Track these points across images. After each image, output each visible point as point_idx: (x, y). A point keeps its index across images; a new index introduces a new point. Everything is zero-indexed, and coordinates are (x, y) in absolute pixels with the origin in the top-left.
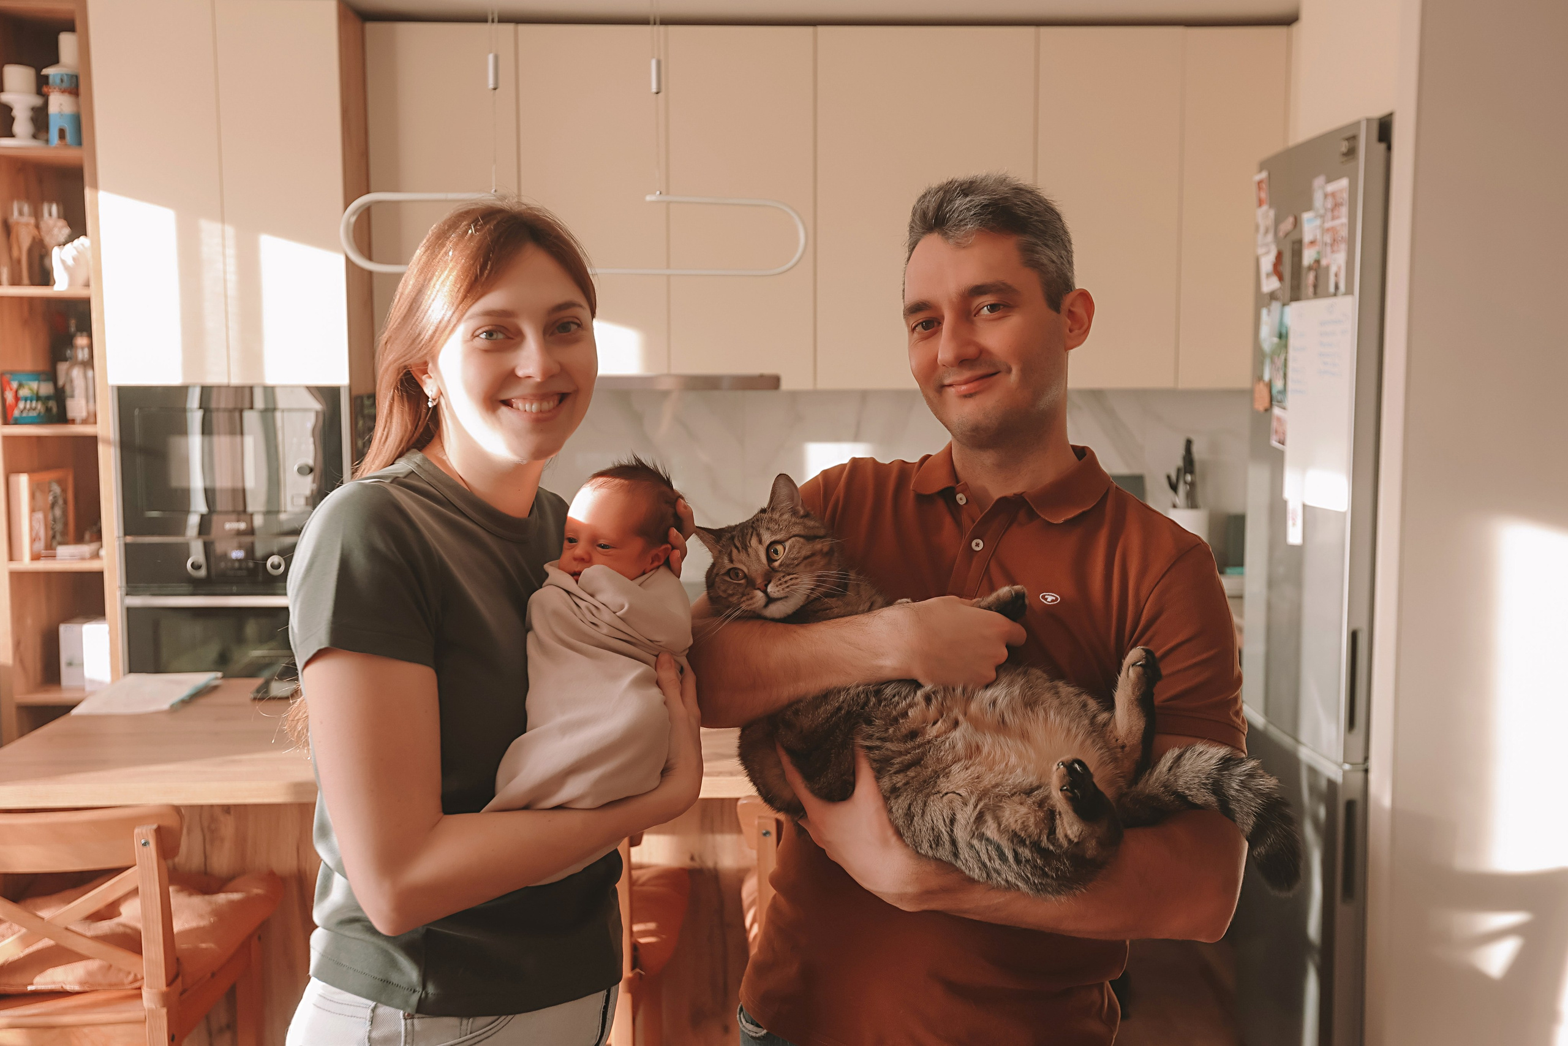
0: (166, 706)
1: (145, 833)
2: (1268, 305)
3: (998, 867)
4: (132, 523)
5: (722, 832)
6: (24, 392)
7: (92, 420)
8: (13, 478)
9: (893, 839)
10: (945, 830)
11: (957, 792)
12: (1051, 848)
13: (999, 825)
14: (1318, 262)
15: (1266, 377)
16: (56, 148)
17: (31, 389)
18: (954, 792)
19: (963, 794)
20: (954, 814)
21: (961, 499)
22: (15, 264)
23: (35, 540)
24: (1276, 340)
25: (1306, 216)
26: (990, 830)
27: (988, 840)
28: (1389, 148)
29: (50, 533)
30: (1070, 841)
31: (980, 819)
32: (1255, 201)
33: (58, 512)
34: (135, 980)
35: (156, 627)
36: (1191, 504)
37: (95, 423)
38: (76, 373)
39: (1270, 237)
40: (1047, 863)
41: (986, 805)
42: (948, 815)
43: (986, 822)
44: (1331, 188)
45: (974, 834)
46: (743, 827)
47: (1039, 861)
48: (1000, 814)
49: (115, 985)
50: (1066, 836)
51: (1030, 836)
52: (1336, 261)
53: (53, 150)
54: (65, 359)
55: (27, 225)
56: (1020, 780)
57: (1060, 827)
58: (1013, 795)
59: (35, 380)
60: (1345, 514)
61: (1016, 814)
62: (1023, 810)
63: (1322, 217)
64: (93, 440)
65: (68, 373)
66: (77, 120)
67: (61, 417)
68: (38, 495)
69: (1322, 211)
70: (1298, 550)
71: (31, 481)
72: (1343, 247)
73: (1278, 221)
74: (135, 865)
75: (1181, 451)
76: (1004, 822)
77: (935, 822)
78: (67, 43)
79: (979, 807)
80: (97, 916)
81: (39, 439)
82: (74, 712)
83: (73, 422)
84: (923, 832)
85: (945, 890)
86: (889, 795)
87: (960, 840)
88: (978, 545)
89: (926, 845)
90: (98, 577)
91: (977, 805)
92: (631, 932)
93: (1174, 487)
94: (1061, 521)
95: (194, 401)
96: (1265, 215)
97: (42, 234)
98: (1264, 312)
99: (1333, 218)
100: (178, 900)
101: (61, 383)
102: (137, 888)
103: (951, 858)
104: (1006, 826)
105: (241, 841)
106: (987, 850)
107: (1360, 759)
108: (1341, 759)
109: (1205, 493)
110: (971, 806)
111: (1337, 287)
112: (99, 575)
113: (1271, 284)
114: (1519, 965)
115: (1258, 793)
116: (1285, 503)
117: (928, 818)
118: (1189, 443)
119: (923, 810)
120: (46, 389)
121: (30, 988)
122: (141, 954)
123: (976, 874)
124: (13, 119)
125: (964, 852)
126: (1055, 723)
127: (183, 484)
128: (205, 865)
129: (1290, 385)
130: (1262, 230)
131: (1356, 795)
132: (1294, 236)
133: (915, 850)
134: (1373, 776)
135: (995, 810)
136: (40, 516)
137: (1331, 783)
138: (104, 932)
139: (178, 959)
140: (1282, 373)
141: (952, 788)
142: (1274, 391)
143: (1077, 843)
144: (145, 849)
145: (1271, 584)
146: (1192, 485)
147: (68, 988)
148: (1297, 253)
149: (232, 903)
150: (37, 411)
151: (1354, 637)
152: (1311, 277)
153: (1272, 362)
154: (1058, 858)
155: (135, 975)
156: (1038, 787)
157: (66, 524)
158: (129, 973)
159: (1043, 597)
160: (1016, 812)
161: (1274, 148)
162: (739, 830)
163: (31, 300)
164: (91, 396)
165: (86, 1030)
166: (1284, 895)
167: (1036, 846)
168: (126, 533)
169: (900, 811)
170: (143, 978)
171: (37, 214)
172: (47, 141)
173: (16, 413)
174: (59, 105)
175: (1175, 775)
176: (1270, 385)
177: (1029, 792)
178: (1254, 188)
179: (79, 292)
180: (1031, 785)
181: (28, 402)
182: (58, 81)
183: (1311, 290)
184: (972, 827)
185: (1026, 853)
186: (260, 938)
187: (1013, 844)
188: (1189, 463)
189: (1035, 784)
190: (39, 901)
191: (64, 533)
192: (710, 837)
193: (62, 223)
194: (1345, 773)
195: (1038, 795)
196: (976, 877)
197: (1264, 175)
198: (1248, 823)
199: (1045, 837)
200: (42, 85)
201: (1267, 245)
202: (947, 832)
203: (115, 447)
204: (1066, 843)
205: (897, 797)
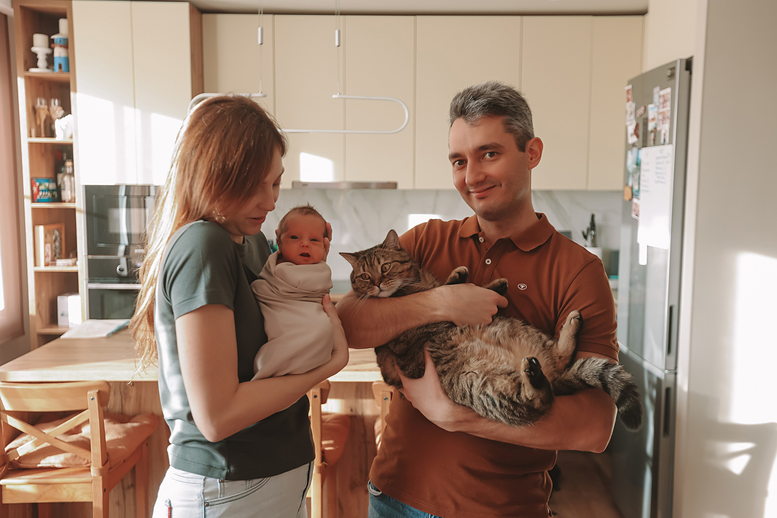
0: (104, 335)
1: (92, 394)
2: (631, 149)
3: (491, 409)
4: (91, 249)
5: (366, 398)
6: (42, 188)
7: (73, 201)
8: (36, 227)
9: (442, 396)
10: (468, 390)
11: (474, 372)
12: (518, 401)
13: (494, 388)
14: (655, 128)
15: (630, 184)
16: (57, 73)
17: (45, 186)
18: (472, 372)
19: (477, 373)
20: (473, 382)
21: (481, 240)
22: (38, 128)
23: (46, 257)
24: (635, 166)
25: (650, 106)
26: (489, 390)
27: (487, 395)
28: (691, 73)
29: (54, 253)
30: (527, 399)
31: (484, 385)
32: (625, 99)
33: (57, 244)
34: (88, 463)
35: (102, 298)
36: (594, 245)
37: (75, 202)
38: (66, 179)
39: (633, 117)
40: (515, 408)
41: (488, 378)
42: (469, 383)
43: (487, 386)
44: (662, 93)
45: (481, 392)
46: (375, 396)
47: (511, 407)
48: (494, 383)
49: (78, 465)
50: (526, 396)
51: (508, 395)
52: (665, 128)
53: (56, 74)
54: (61, 172)
55: (44, 109)
56: (506, 368)
57: (523, 391)
58: (501, 374)
59: (47, 182)
60: (667, 250)
61: (502, 383)
62: (506, 382)
63: (658, 107)
64: (74, 210)
65: (62, 179)
66: (67, 60)
67: (59, 199)
68: (48, 236)
69: (658, 104)
70: (645, 267)
71: (45, 229)
72: (668, 121)
73: (636, 109)
74: (88, 409)
75: (589, 220)
76: (496, 387)
77: (464, 386)
78: (63, 24)
79: (484, 379)
80: (70, 433)
81: (49, 209)
82: (62, 337)
83: (64, 202)
84: (458, 392)
85: (467, 421)
86: (441, 374)
87: (474, 395)
88: (488, 262)
89: (459, 398)
90: (75, 275)
91: (483, 378)
92: (321, 445)
93: (585, 237)
94: (528, 250)
95: (122, 192)
96: (630, 106)
97: (51, 113)
98: (629, 153)
99: (663, 107)
100: (108, 425)
101: (59, 183)
102: (89, 420)
103: (470, 405)
104: (497, 389)
105: (139, 399)
106: (487, 400)
107: (673, 368)
108: (663, 368)
109: (601, 240)
110: (480, 379)
111: (665, 141)
112: (76, 274)
113: (633, 139)
114: (749, 469)
115: (622, 381)
116: (638, 244)
117: (460, 385)
118: (593, 217)
119: (458, 381)
120: (52, 186)
121: (39, 466)
122: (90, 450)
123: (481, 412)
124: (37, 59)
125: (476, 401)
126: (524, 345)
127: (116, 231)
128: (122, 409)
129: (642, 188)
130: (629, 113)
131: (671, 385)
132: (644, 116)
133: (453, 400)
134: (679, 376)
135: (492, 381)
136: (49, 245)
137: (659, 380)
138: (74, 440)
139: (108, 454)
140: (638, 182)
141: (471, 370)
142: (634, 191)
143: (531, 401)
144: (92, 401)
145: (631, 284)
146: (594, 236)
147: (56, 466)
148: (646, 124)
149: (134, 428)
150: (48, 196)
151: (671, 309)
152: (652, 136)
153: (633, 177)
154: (521, 406)
155: (88, 461)
156: (514, 372)
157: (61, 249)
158: (85, 459)
159: (519, 286)
160: (502, 382)
161: (636, 73)
162: (373, 398)
163: (45, 144)
164: (73, 190)
165: (64, 486)
166: (633, 431)
167: (510, 400)
168: (89, 254)
169: (446, 382)
170: (91, 462)
171: (48, 104)
172: (53, 70)
173: (38, 197)
174: (59, 52)
175: (581, 371)
176: (632, 188)
177: (509, 374)
178: (625, 93)
179: (67, 141)
180: (511, 371)
181: (44, 192)
182: (58, 41)
183: (652, 142)
184: (481, 388)
185: (505, 403)
186: (147, 444)
187: (500, 398)
188: (593, 226)
189: (513, 370)
190: (44, 425)
191: (60, 254)
192: (360, 401)
193: (60, 108)
194: (665, 375)
195: (514, 375)
196: (481, 414)
197: (630, 87)
198: (617, 395)
199: (515, 396)
200: (51, 43)
201: (631, 120)
202: (469, 391)
203: (84, 213)
204: (525, 400)
205: (445, 376)
